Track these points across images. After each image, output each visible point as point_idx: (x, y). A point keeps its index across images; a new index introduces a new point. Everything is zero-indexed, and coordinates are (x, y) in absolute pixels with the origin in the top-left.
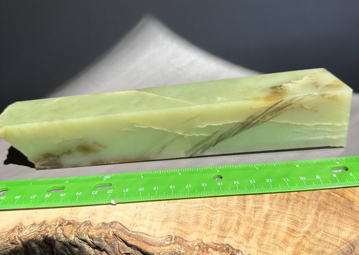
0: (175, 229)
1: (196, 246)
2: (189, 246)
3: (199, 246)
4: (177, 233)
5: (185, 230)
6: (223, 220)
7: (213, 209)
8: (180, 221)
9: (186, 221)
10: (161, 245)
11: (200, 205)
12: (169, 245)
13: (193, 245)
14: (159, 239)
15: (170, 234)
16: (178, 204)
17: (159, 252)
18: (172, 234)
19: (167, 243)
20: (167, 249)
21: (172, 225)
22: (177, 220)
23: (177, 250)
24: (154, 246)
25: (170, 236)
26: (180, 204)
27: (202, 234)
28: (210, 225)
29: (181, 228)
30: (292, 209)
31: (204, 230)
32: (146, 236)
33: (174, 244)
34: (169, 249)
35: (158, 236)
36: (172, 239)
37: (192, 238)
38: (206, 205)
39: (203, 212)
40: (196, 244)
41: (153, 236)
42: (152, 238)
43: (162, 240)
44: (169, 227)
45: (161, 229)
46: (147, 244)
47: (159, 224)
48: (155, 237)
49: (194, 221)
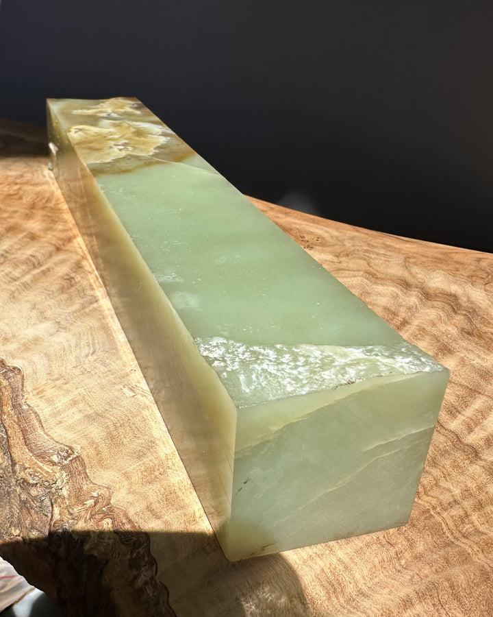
0: (92, 443)
1: (92, 497)
2: (80, 489)
3: (96, 503)
4: (86, 452)
5: (105, 454)
8: (115, 433)
9: (125, 441)
10: (42, 456)
12: (54, 464)
13: (89, 493)
14: (51, 442)
15: (74, 446)
17: (27, 466)
18: (77, 448)
19: (55, 458)
20: (42, 469)
21: (96, 432)
22: (112, 428)
23: (59, 483)
24: (31, 450)
25: (71, 448)
27: (126, 483)
28: (157, 473)
29: (103, 447)
31: (136, 477)
32: (37, 424)
33: (63, 468)
34: (47, 472)
35: (53, 436)
36: (69, 456)
37: (102, 478)
40: (95, 494)
41: (46, 431)
42: (42, 433)
43: (51, 449)
44: (86, 433)
45: (71, 428)
46: (24, 438)
47: (78, 416)
48: (48, 435)
49: (138, 448)
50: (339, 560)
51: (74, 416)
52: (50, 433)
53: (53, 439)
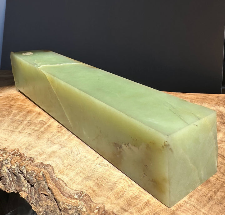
0: (90, 188)
1: (97, 209)
2: (91, 207)
3: (99, 211)
4: (89, 192)
5: (97, 191)
6: (136, 195)
8: (98, 182)
9: (103, 185)
10: (70, 197)
12: (76, 199)
13: (95, 207)
14: (73, 191)
15: (83, 190)
16: (107, 168)
17: (65, 202)
18: (84, 191)
19: (76, 197)
20: (72, 202)
21: (90, 183)
22: (96, 181)
23: (80, 206)
24: (65, 195)
25: (81, 191)
27: (109, 201)
28: (121, 195)
29: (95, 188)
30: (210, 209)
31: (112, 198)
32: (64, 185)
33: (81, 200)
34: (74, 203)
35: (73, 188)
36: (82, 195)
37: (98, 201)
40: (97, 207)
41: (69, 187)
42: (67, 188)
43: (73, 193)
44: (86, 184)
45: (79, 184)
46: (60, 191)
47: (81, 179)
48: (70, 188)
49: (110, 186)
50: (203, 213)
51: (79, 179)
52: (71, 187)
53: (73, 189)
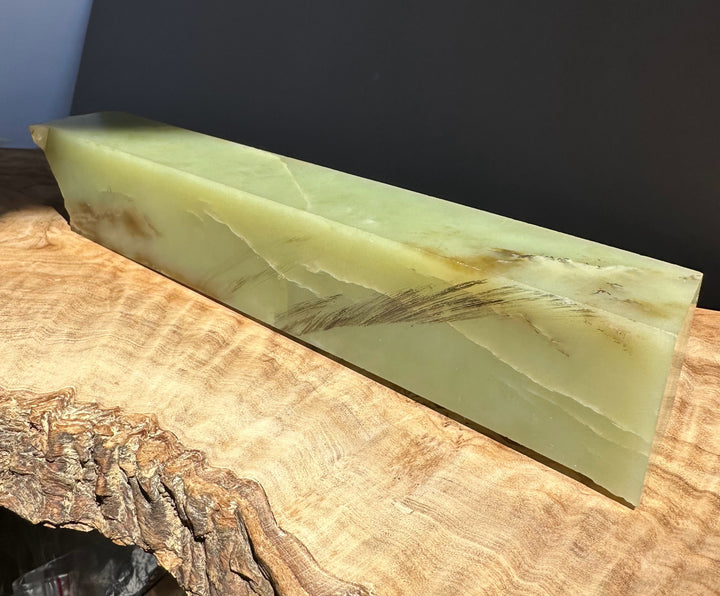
0: (386, 579)
4: (385, 594)
7: (516, 578)
8: (409, 564)
9: (426, 574)
11: (485, 550)
14: (334, 581)
15: (365, 584)
16: (429, 518)
18: (370, 587)
21: (384, 563)
22: (402, 558)
24: (312, 593)
25: (362, 588)
26: (432, 521)
29: (401, 583)
32: (306, 557)
35: (334, 572)
38: (501, 558)
39: (485, 572)
41: (322, 565)
42: (317, 569)
43: (337, 589)
44: (373, 565)
45: (350, 560)
46: (296, 577)
47: (354, 544)
48: (326, 572)
49: (447, 583)
51: (348, 543)
52: (327, 568)
53: (334, 576)
